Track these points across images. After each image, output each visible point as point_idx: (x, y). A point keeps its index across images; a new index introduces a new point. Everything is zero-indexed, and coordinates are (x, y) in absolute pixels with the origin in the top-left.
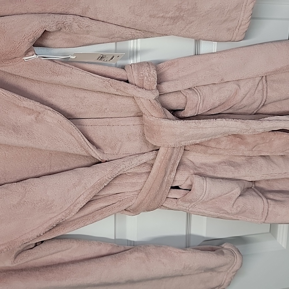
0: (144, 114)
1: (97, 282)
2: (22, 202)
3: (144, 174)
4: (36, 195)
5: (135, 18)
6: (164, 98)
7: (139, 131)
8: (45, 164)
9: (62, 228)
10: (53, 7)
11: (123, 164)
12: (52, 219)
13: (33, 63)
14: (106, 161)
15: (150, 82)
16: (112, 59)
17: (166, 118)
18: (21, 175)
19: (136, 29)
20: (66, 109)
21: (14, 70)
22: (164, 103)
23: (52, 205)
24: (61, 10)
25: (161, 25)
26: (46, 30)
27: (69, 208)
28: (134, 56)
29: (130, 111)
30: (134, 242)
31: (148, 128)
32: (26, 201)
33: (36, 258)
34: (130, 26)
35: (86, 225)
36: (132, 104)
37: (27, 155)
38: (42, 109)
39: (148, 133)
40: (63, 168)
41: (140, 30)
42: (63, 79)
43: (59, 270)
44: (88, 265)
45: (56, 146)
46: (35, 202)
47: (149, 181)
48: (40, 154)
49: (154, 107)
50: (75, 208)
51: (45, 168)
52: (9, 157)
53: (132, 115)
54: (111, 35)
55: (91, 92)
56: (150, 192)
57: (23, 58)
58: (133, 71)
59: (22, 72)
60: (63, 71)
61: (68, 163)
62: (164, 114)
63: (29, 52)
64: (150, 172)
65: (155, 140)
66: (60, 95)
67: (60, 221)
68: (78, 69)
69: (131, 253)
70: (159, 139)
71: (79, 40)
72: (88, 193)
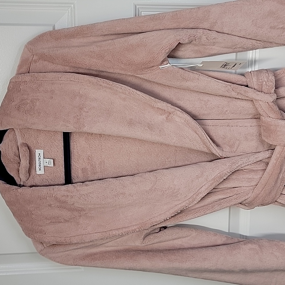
0: (262, 115)
1: (213, 268)
2: (153, 189)
3: (259, 171)
4: (165, 184)
5: (257, 30)
6: (281, 101)
7: (256, 132)
8: (171, 159)
9: (185, 215)
10: (187, 23)
11: (241, 160)
12: (178, 206)
13: (167, 71)
14: (225, 158)
15: (269, 86)
16: (234, 67)
17: (283, 119)
18: (151, 168)
19: (257, 40)
20: (191, 111)
21: (151, 77)
22: (280, 106)
23: (178, 193)
24: (192, 25)
25: (281, 36)
26: (180, 43)
27: (192, 197)
28: (252, 64)
29: (248, 113)
30: (246, 236)
31: (265, 128)
32: (157, 188)
33: (161, 241)
34: (251, 37)
35: (206, 214)
36: (251, 107)
37: (156, 150)
38: (172, 109)
39: (265, 133)
40: (186, 163)
41: (260, 41)
42: (191, 84)
43: (180, 253)
44: (206, 251)
45: (182, 142)
46: (164, 190)
47: (265, 176)
48: (167, 150)
49: (272, 109)
50: (197, 197)
51: (171, 162)
52: (142, 152)
53: (249, 117)
54: (234, 46)
55: (214, 96)
56: (265, 187)
57: (159, 67)
58: (253, 77)
59: (157, 78)
60: (191, 77)
61: (190, 159)
62: (281, 115)
63: (164, 62)
64: (265, 169)
65: (271, 139)
66: (187, 99)
67: (184, 208)
68: (204, 75)
69: (245, 244)
70: (276, 138)
71: (206, 50)
72: (210, 184)
